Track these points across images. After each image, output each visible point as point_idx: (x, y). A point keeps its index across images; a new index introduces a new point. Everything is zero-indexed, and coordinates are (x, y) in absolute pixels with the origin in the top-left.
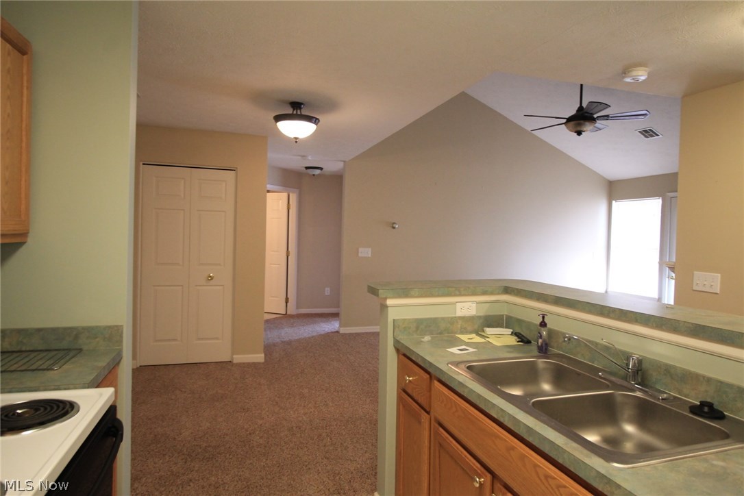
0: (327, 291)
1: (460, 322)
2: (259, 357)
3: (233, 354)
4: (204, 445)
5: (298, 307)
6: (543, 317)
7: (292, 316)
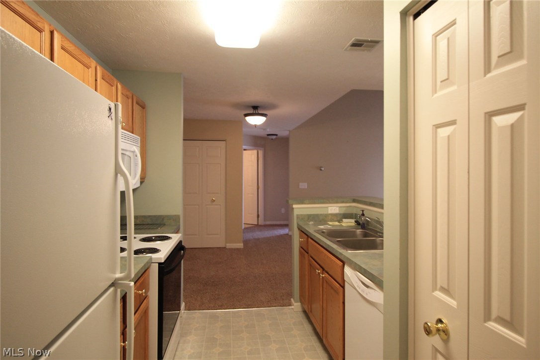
0: (283, 210)
1: (330, 216)
2: (240, 245)
3: (226, 243)
4: (212, 280)
5: (265, 220)
6: (363, 211)
7: (261, 226)
